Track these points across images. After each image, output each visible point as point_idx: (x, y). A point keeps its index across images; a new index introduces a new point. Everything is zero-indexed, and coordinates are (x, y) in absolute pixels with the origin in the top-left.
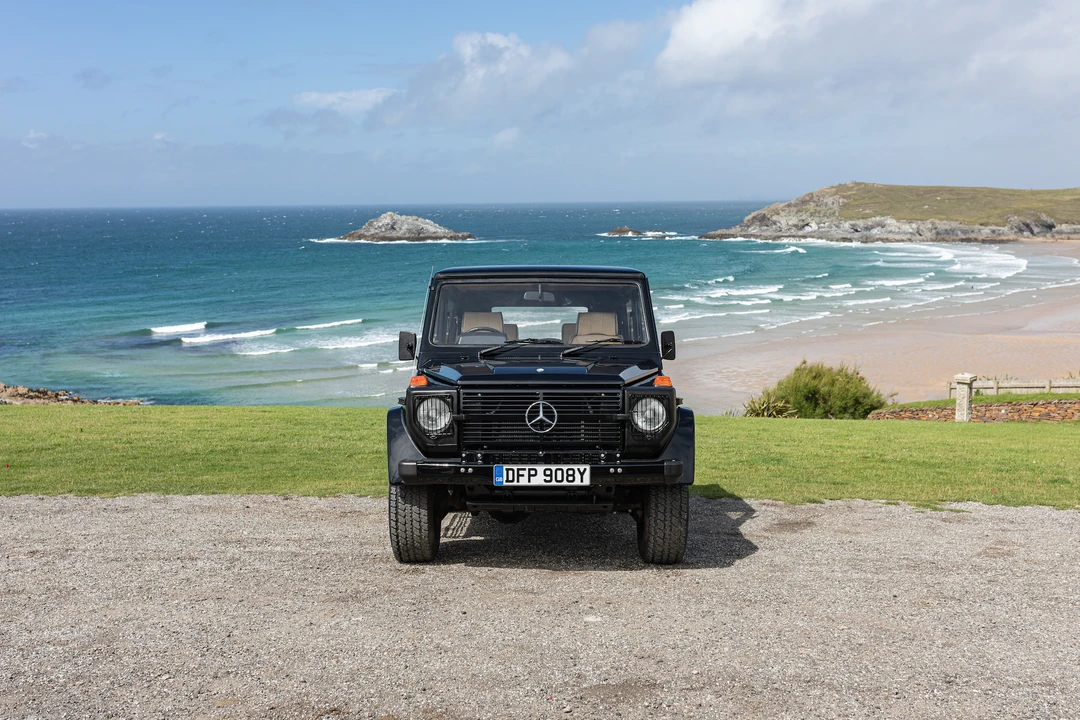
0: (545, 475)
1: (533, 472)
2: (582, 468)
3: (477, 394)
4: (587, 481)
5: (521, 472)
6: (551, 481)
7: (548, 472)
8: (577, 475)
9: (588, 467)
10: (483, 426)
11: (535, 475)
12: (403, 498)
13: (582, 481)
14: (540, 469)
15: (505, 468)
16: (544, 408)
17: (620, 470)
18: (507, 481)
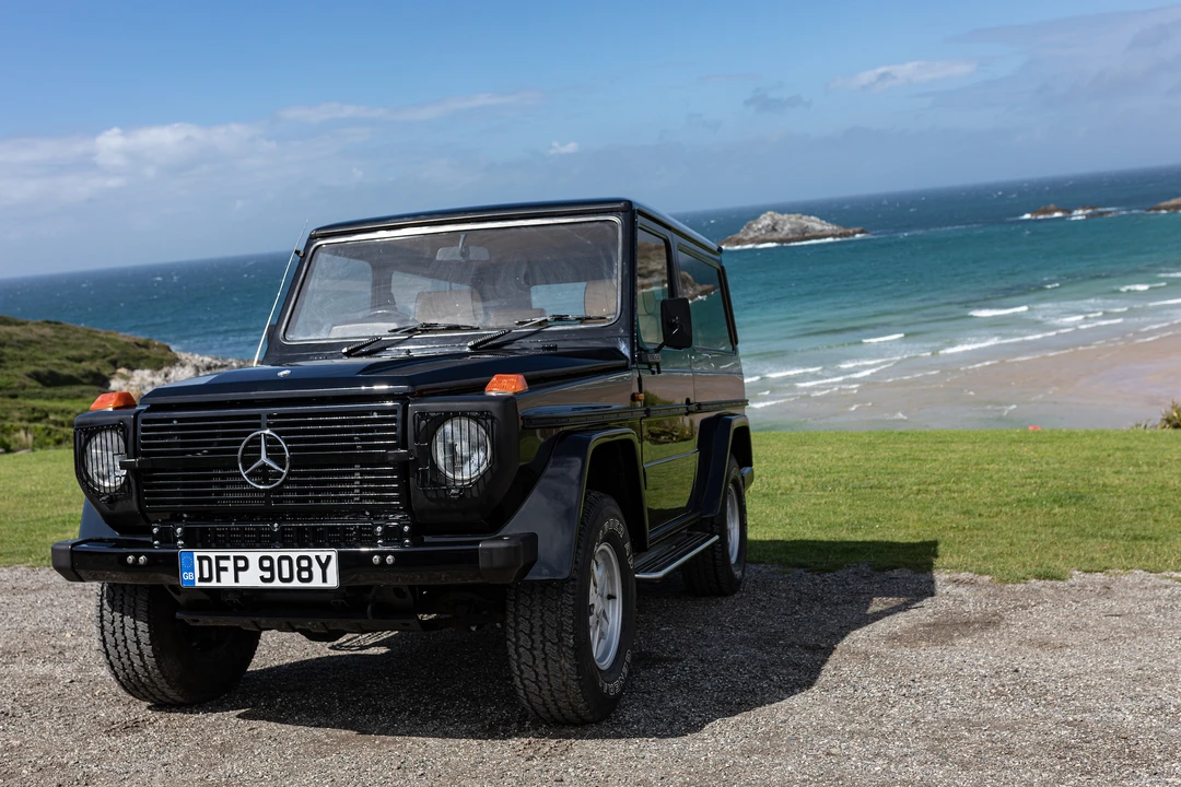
0: (262, 568)
1: (241, 564)
2: (323, 556)
3: (171, 420)
4: (333, 581)
5: (223, 563)
6: (271, 580)
7: (266, 564)
8: (316, 569)
9: (333, 554)
10: (184, 478)
11: (246, 568)
13: (324, 580)
14: (253, 556)
15: (196, 555)
16: (267, 442)
17: (390, 559)
18: (202, 579)
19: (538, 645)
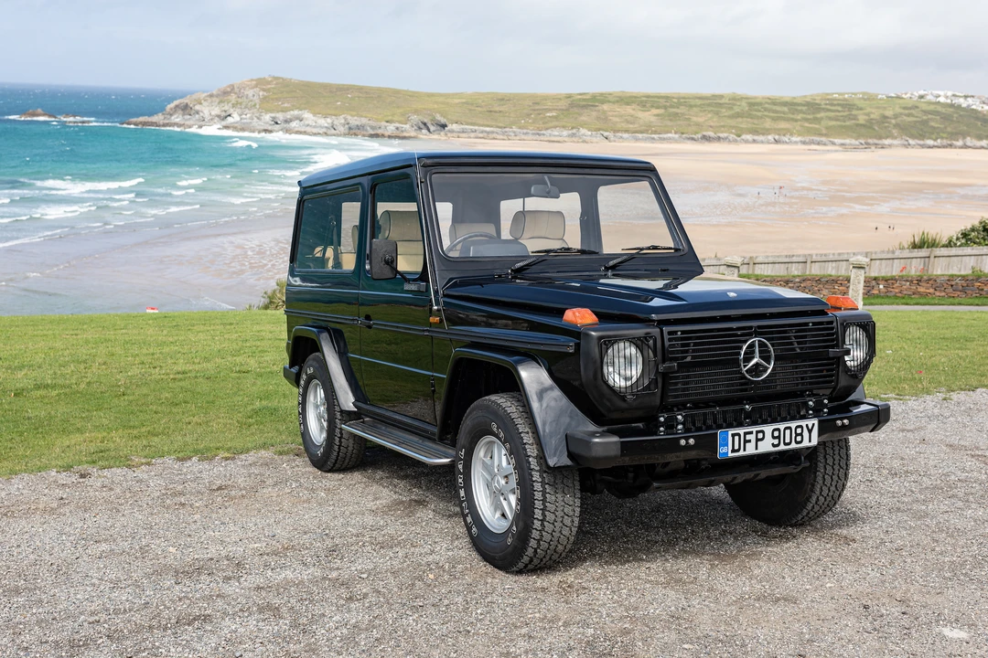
1: (760, 436)
2: (810, 423)
4: (815, 440)
5: (748, 437)
6: (779, 445)
7: (776, 434)
9: (816, 421)
11: (763, 438)
12: (553, 485)
14: (768, 429)
15: (730, 433)
16: (759, 346)
17: (847, 422)
18: (733, 451)
19: (836, 472)
